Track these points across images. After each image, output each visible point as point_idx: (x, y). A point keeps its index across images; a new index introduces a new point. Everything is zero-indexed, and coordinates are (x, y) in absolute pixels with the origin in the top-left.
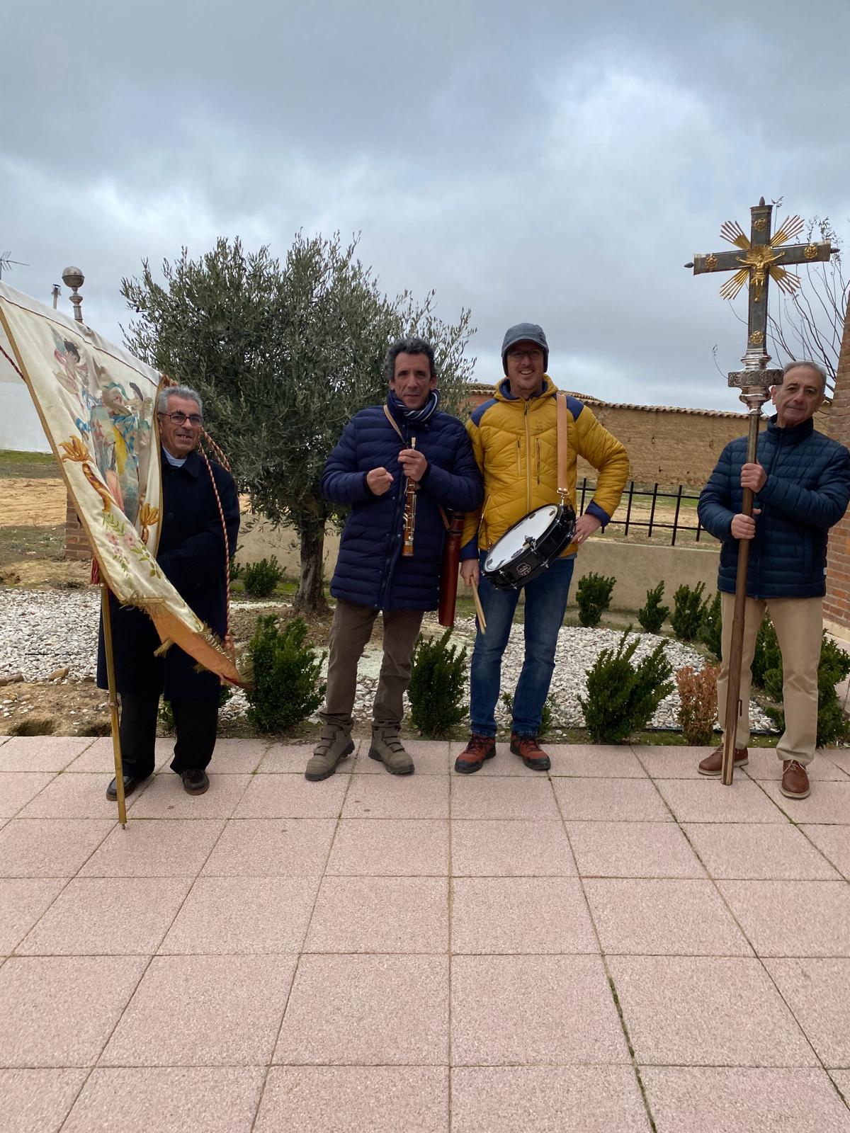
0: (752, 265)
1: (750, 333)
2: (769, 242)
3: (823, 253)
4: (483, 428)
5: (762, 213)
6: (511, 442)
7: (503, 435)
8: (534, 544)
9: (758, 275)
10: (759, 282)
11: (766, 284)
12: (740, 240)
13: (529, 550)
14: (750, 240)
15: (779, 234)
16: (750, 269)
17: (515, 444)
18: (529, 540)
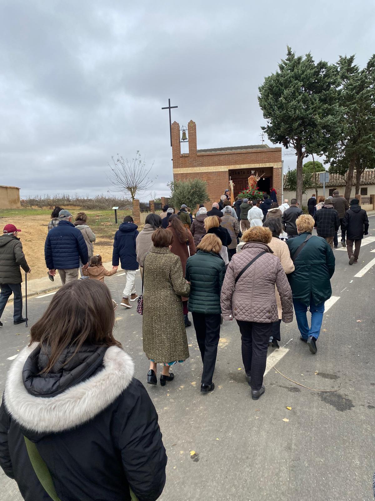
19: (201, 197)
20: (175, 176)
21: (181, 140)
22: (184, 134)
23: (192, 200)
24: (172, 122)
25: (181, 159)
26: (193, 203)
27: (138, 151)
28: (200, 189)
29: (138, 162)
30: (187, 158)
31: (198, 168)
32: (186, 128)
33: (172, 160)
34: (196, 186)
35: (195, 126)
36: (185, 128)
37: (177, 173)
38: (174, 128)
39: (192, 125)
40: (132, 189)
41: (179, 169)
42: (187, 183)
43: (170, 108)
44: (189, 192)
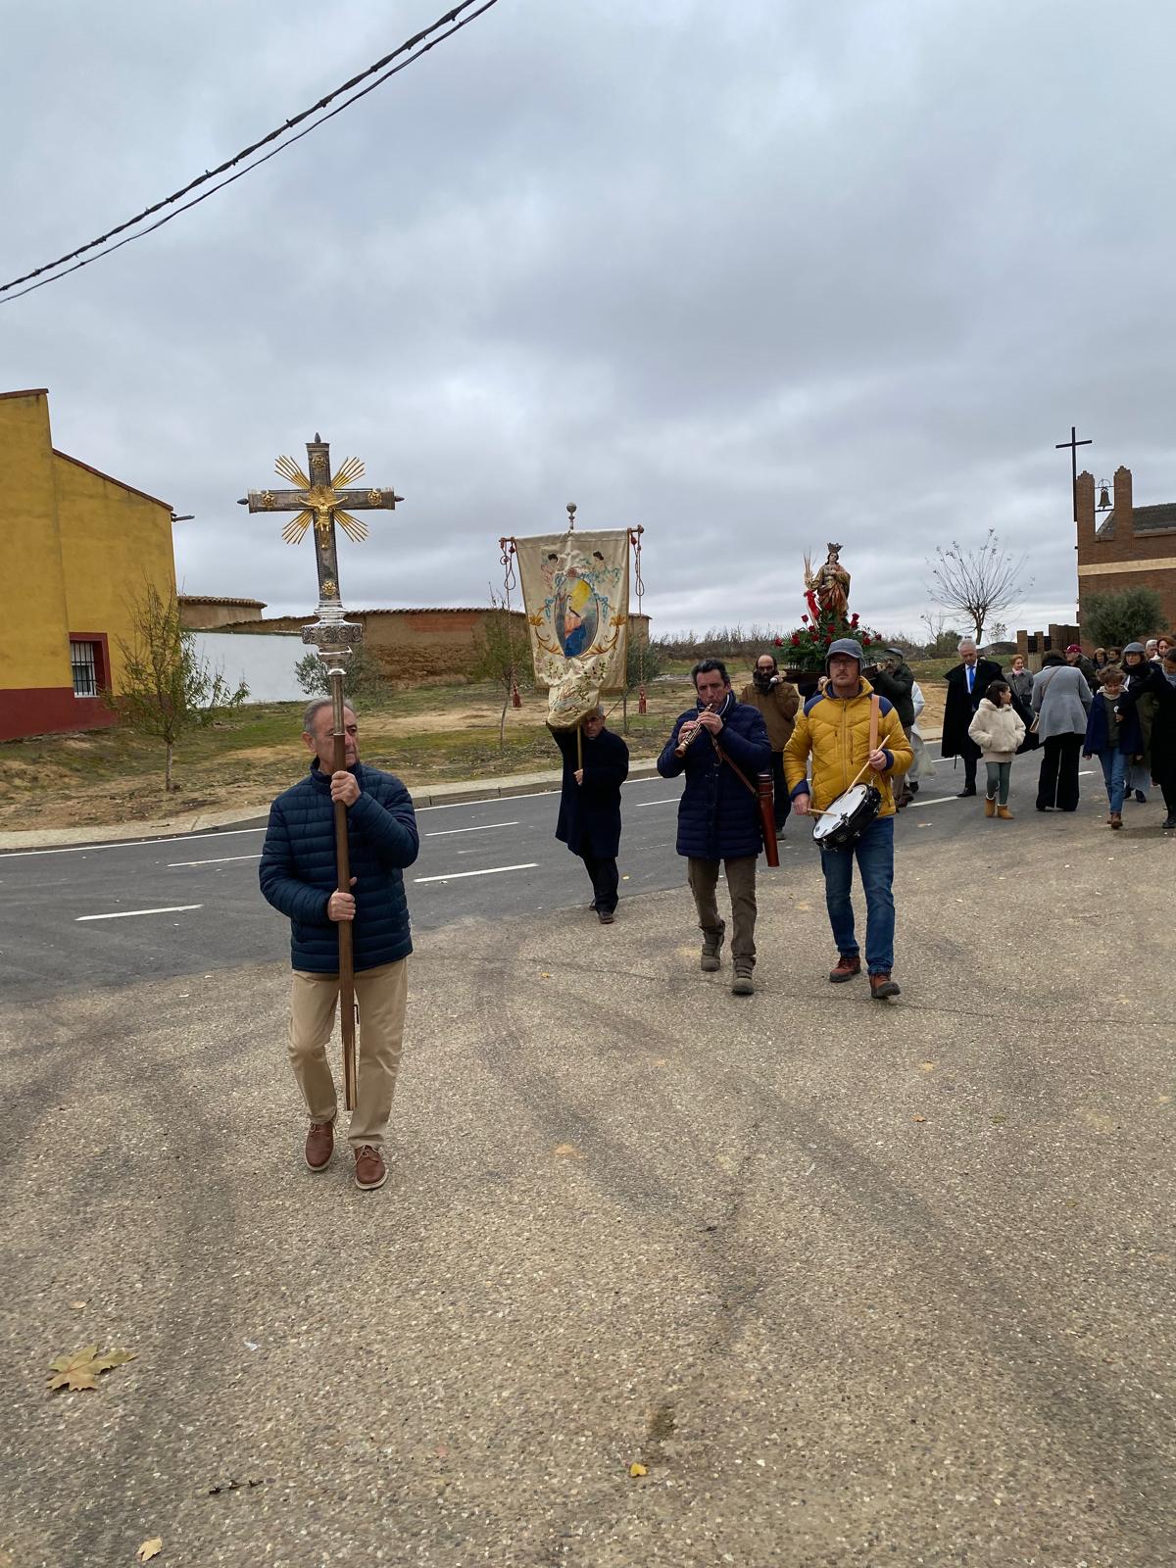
0: (315, 507)
1: (321, 583)
2: (329, 484)
3: (388, 501)
4: (811, 720)
5: (319, 450)
6: (831, 731)
7: (824, 726)
8: (847, 820)
9: (322, 520)
10: (325, 526)
11: (333, 529)
12: (298, 477)
13: (843, 824)
14: (309, 479)
15: (340, 475)
16: (313, 512)
17: (833, 734)
18: (844, 817)
19: (1149, 622)
20: (1083, 581)
21: (1097, 508)
22: (1105, 495)
23: (1131, 628)
24: (1078, 474)
25: (1098, 545)
26: (1133, 632)
27: (992, 531)
28: (1147, 605)
29: (989, 551)
30: (1109, 544)
31: (1135, 563)
32: (1110, 483)
33: (1076, 548)
34: (1139, 601)
35: (1130, 478)
36: (1106, 484)
37: (1087, 574)
38: (1083, 487)
39: (1124, 476)
40: (978, 610)
41: (1091, 566)
42: (1120, 596)
43: (1074, 444)
44: (1125, 613)
